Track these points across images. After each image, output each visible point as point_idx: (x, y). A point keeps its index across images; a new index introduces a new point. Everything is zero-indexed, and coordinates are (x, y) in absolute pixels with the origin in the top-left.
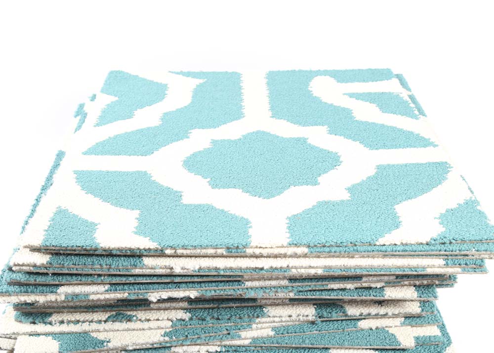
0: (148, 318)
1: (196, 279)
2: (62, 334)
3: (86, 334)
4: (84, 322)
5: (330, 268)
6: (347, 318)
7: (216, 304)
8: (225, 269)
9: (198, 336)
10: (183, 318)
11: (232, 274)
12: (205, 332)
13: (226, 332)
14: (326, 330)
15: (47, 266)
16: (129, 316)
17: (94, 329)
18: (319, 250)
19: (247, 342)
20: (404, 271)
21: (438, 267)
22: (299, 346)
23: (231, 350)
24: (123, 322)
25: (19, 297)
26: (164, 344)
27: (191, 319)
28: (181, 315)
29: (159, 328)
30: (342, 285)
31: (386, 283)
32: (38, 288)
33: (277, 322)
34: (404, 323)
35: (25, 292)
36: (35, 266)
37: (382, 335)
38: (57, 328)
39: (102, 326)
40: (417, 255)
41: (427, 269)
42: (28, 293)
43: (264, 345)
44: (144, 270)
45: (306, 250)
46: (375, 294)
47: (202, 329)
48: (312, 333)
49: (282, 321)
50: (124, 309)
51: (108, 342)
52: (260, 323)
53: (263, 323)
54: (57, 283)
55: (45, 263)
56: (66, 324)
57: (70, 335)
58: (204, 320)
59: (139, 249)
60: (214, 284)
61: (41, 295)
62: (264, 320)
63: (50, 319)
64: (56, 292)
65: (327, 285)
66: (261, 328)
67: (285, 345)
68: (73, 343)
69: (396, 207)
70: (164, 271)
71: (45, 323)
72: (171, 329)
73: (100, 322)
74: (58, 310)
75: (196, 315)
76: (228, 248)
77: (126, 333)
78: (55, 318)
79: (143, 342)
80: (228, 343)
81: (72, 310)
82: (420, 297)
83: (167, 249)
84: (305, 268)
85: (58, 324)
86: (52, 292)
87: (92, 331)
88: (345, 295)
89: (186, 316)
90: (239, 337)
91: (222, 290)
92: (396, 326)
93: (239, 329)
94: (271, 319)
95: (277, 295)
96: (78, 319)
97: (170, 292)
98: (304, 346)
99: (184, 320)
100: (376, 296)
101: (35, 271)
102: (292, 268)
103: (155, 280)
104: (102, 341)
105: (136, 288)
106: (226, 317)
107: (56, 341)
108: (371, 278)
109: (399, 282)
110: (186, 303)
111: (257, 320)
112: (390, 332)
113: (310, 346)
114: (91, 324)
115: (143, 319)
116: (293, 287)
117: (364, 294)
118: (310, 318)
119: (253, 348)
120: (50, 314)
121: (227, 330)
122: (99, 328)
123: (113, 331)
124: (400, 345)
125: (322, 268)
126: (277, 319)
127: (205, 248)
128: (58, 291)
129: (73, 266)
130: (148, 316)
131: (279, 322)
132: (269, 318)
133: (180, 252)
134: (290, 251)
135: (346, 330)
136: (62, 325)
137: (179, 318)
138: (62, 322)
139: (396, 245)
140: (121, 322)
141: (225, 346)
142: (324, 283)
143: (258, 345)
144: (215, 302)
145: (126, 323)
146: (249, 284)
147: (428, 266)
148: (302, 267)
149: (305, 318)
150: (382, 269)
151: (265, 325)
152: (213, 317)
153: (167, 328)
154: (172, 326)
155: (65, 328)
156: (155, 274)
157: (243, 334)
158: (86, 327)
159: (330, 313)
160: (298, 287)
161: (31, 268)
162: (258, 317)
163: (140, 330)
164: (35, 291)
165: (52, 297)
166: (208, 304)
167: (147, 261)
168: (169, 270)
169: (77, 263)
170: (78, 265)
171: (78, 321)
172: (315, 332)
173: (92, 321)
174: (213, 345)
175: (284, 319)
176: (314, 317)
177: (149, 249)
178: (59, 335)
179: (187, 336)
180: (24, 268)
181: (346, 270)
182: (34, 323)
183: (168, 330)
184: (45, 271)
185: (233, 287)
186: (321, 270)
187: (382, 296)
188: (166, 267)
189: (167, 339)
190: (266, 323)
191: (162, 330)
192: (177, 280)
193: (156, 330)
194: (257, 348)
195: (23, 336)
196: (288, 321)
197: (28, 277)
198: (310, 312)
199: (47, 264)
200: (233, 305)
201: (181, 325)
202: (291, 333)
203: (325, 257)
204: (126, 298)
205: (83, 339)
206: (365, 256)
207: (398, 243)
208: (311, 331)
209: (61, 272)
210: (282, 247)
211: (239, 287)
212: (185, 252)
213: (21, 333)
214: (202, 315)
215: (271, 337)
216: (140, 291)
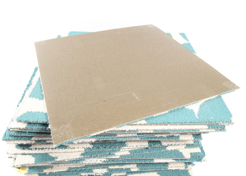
0: (74, 147)
2: (36, 154)
3: (47, 154)
4: (46, 149)
5: (156, 130)
6: (162, 146)
9: (96, 155)
10: (90, 148)
11: (111, 132)
12: (99, 153)
13: (108, 153)
14: (153, 151)
16: (66, 146)
17: (50, 152)
19: (118, 157)
20: (190, 131)
21: (205, 129)
23: (111, 160)
24: (63, 149)
27: (93, 148)
29: (79, 151)
30: (161, 135)
31: (181, 134)
32: (23, 138)
34: (186, 147)
35: (17, 139)
36: (20, 129)
37: (176, 153)
38: (34, 152)
40: (196, 124)
43: (125, 158)
45: (145, 122)
46: (175, 138)
47: (98, 152)
48: (146, 152)
49: (133, 148)
51: (56, 158)
52: (124, 149)
53: (125, 149)
54: (31, 136)
55: (24, 128)
56: (38, 149)
57: (40, 155)
58: (99, 148)
60: (103, 136)
61: (24, 141)
63: (31, 148)
65: (154, 135)
66: (124, 151)
67: (135, 158)
68: (41, 159)
71: (29, 149)
72: (84, 152)
73: (53, 149)
75: (95, 146)
77: (64, 154)
78: (33, 147)
79: (72, 158)
80: (109, 157)
82: (195, 139)
84: (145, 130)
85: (34, 150)
86: (29, 139)
87: (50, 153)
88: (162, 139)
89: (91, 146)
90: (115, 155)
91: (107, 138)
92: (182, 149)
93: (115, 152)
94: (129, 147)
95: (131, 139)
96: (43, 147)
97: (83, 139)
100: (176, 139)
101: (20, 131)
102: (139, 130)
104: (54, 158)
106: (109, 147)
107: (34, 158)
112: (180, 151)
114: (49, 149)
115: (72, 148)
117: (171, 138)
118: (146, 147)
119: (121, 159)
120: (31, 146)
121: (109, 152)
122: (52, 152)
123: (58, 153)
124: (184, 158)
125: (153, 130)
126: (131, 147)
128: (32, 139)
130: (74, 146)
131: (132, 148)
132: (128, 147)
135: (161, 151)
136: (36, 150)
137: (88, 147)
138: (36, 149)
140: (62, 149)
141: (108, 159)
145: (64, 149)
146: (119, 136)
147: (201, 129)
148: (143, 130)
149: (144, 147)
150: (180, 130)
152: (103, 147)
153: (83, 151)
155: (37, 152)
157: (116, 154)
158: (46, 151)
159: (155, 144)
160: (141, 137)
161: (19, 130)
162: (123, 146)
163: (71, 152)
164: (21, 139)
165: (29, 142)
169: (39, 128)
171: (43, 149)
172: (148, 152)
173: (49, 148)
174: (103, 158)
175: (134, 147)
176: (148, 146)
178: (35, 155)
179: (91, 155)
180: (15, 130)
182: (24, 149)
183: (83, 152)
184: (25, 131)
185: (112, 137)
186: (152, 131)
187: (178, 139)
189: (82, 157)
191: (80, 152)
193: (78, 152)
194: (122, 159)
195: (19, 155)
196: (136, 148)
197: (17, 133)
198: (146, 144)
199: (25, 128)
200: (112, 142)
201: (89, 150)
202: (137, 153)
203: (154, 125)
205: (45, 157)
209: (32, 131)
211: (114, 137)
214: (98, 146)
215: (129, 155)
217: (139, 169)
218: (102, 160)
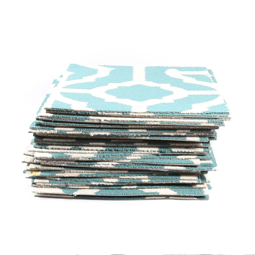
0: (88, 149)
1: (110, 126)
3: (62, 153)
4: (61, 149)
5: (163, 122)
6: (172, 154)
7: (117, 144)
8: (121, 121)
9: (109, 157)
11: (124, 123)
14: (163, 158)
15: (52, 117)
17: (65, 152)
18: (158, 114)
19: (129, 161)
21: (205, 123)
22: (151, 163)
23: (122, 164)
24: (77, 150)
25: (40, 130)
26: (94, 158)
27: (106, 150)
28: (102, 148)
29: (92, 153)
30: (168, 133)
31: (186, 133)
32: (47, 127)
33: (142, 154)
34: (197, 158)
36: (47, 117)
38: (51, 151)
39: (69, 151)
40: (197, 118)
41: (201, 124)
42: (43, 129)
43: (136, 162)
44: (89, 121)
45: (153, 114)
48: (157, 159)
49: (144, 153)
50: (79, 144)
51: (71, 156)
52: (135, 153)
53: (136, 154)
54: (55, 125)
58: (111, 151)
59: (88, 111)
60: (116, 130)
61: (48, 130)
62: (137, 152)
63: (48, 147)
64: (54, 129)
65: (163, 133)
66: (136, 156)
67: (145, 163)
68: (57, 155)
69: (192, 105)
70: (97, 121)
71: (46, 148)
73: (68, 149)
74: (51, 143)
75: (108, 149)
76: (123, 112)
77: (79, 154)
78: (50, 147)
80: (121, 161)
81: (57, 144)
83: (99, 112)
84: (153, 122)
85: (51, 149)
86: (52, 129)
88: (170, 138)
89: (104, 149)
90: (126, 158)
91: (120, 133)
92: (193, 159)
93: (126, 155)
94: (140, 152)
95: (142, 138)
96: (59, 148)
97: (99, 132)
98: (153, 163)
99: (103, 151)
101: (47, 120)
102: (148, 122)
103: (93, 126)
104: (69, 155)
105: (85, 130)
108: (180, 131)
109: (192, 133)
110: (104, 143)
111: (134, 152)
113: (156, 163)
114: (64, 150)
115: (86, 149)
116: (148, 133)
117: (178, 138)
118: (156, 153)
119: (132, 164)
120: (48, 145)
121: (121, 155)
123: (73, 153)
124: (193, 164)
126: (142, 152)
127: (114, 112)
129: (62, 118)
131: (143, 154)
133: (104, 113)
134: (147, 114)
135: (171, 159)
137: (101, 149)
138: (53, 149)
139: (188, 114)
141: (120, 163)
142: (161, 132)
143: (134, 162)
144: (116, 143)
145: (79, 150)
146: (130, 130)
148: (151, 121)
149: (154, 153)
150: (183, 123)
151: (136, 155)
152: (115, 150)
153: (96, 153)
154: (98, 153)
155: (54, 151)
156: (94, 122)
157: (128, 158)
158: (62, 151)
159: (165, 150)
160: (151, 133)
163: (85, 153)
165: (52, 132)
166: (113, 144)
167: (91, 117)
168: (99, 121)
170: (64, 117)
174: (115, 162)
175: (145, 152)
176: (158, 152)
177: (92, 112)
180: (43, 118)
181: (169, 123)
182: (41, 148)
184: (51, 120)
185: (124, 132)
186: (159, 123)
187: (185, 140)
188: (98, 120)
189: (96, 156)
190: (137, 153)
192: (102, 126)
196: (147, 154)
197: (44, 122)
198: (156, 150)
200: (124, 145)
203: (161, 118)
204: (81, 134)
206: (177, 118)
207: (190, 113)
208: (156, 158)
209: (57, 120)
210: (144, 113)
211: (126, 132)
212: (106, 114)
213: (36, 151)
214: (111, 149)
215: (140, 159)
216: (87, 131)
217: (150, 180)
218: (113, 164)
